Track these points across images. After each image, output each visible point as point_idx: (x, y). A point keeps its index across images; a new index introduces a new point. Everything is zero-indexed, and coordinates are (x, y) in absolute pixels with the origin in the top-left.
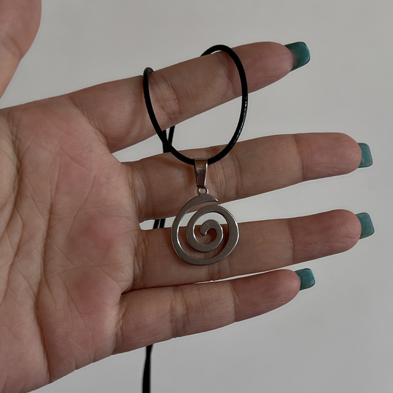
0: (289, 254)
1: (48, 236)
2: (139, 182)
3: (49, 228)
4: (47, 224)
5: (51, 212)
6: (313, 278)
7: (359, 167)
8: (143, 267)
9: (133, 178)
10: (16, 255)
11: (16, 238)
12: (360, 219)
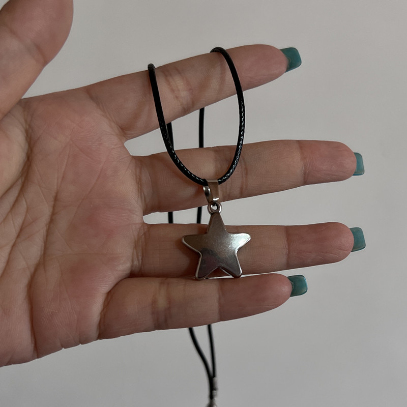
0: (283, 260)
1: (52, 221)
2: (146, 177)
3: (53, 214)
4: (51, 209)
5: (56, 199)
6: (306, 285)
7: (354, 175)
8: (142, 259)
9: (141, 173)
10: (18, 236)
11: (19, 221)
12: (353, 232)
